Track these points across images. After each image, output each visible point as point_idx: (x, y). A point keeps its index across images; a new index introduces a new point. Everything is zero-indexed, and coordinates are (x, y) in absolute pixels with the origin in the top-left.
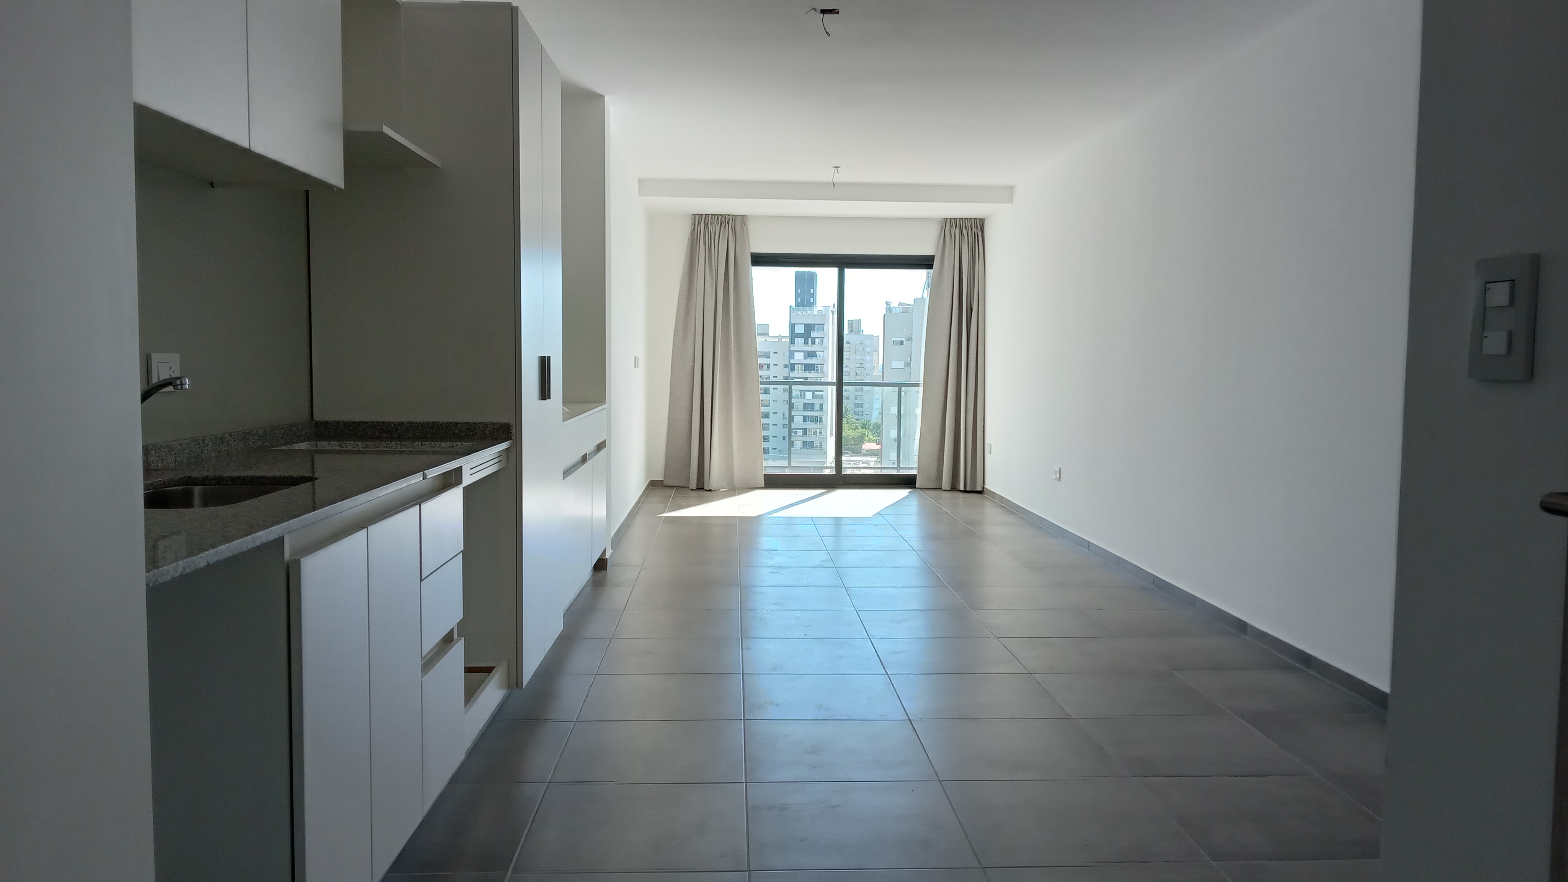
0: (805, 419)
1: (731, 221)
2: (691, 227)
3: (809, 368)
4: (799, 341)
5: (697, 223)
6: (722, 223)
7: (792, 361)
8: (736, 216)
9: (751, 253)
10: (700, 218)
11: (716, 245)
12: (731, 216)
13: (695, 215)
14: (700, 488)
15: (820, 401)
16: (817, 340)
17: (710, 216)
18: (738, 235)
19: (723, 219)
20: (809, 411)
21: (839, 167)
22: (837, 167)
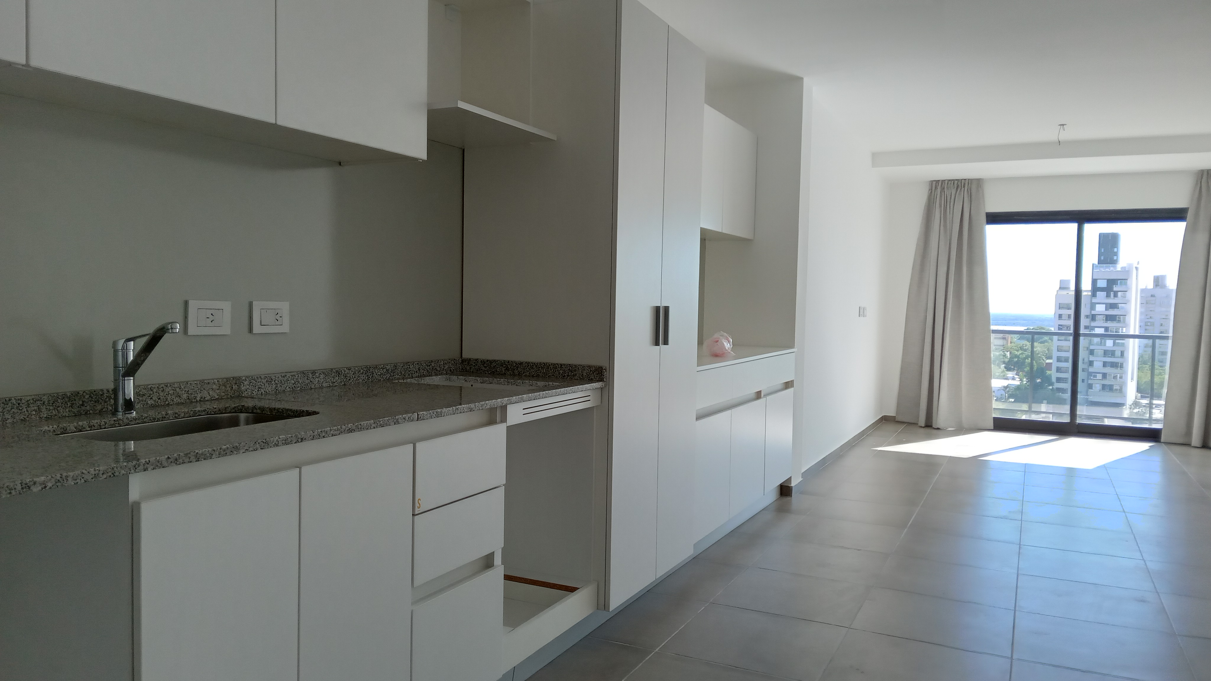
0: (1105, 364)
1: (967, 184)
2: (929, 191)
3: (1109, 318)
4: (1101, 295)
5: (934, 188)
6: (958, 187)
7: (1093, 312)
8: (972, 180)
9: (986, 213)
10: (937, 184)
11: (952, 207)
12: (967, 180)
13: (932, 181)
14: (929, 425)
15: (1121, 349)
16: (1120, 294)
17: (946, 182)
18: (973, 197)
19: (959, 183)
20: (1110, 357)
21: (1065, 125)
22: (1063, 125)
